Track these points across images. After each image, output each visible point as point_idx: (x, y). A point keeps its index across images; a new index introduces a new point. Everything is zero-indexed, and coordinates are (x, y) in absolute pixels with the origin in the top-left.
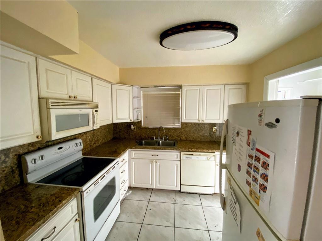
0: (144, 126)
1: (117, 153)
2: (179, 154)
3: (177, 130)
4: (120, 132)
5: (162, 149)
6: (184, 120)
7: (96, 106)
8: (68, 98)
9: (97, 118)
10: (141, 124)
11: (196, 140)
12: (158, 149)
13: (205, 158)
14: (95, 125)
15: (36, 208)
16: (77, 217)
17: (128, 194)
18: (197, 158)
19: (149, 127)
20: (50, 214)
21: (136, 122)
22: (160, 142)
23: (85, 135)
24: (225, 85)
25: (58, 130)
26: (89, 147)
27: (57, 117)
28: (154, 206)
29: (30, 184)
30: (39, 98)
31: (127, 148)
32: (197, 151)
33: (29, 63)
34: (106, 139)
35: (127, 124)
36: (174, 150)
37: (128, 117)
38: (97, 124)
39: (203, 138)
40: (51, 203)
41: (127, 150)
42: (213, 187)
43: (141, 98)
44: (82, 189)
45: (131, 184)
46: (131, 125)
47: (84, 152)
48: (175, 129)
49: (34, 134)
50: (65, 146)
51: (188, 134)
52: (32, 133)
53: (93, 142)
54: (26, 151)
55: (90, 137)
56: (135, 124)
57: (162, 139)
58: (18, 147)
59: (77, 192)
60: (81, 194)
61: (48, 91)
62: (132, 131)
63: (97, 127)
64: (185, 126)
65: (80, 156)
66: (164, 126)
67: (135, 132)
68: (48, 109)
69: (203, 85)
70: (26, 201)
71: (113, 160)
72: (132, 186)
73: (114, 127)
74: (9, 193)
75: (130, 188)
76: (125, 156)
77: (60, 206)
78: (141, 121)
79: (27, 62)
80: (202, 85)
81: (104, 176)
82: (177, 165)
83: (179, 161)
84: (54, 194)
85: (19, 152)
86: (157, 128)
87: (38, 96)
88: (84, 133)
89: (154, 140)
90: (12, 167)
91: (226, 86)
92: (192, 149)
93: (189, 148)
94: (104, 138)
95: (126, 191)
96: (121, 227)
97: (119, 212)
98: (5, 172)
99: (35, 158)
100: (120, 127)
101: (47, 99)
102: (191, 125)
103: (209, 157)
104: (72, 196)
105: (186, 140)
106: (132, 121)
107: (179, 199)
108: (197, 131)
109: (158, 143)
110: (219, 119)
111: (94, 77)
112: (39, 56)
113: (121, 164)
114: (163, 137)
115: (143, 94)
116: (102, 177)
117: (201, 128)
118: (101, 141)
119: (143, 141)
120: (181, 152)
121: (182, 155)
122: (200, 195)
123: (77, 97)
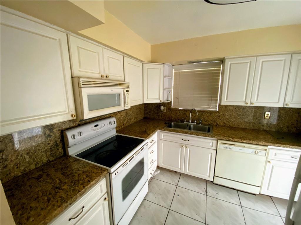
0: (174, 108)
1: (147, 134)
2: (215, 142)
3: (213, 114)
4: (150, 112)
5: (195, 135)
6: (224, 102)
7: (127, 86)
8: (100, 77)
9: (128, 98)
10: (171, 104)
11: (238, 127)
12: (190, 134)
13: (251, 151)
14: (126, 105)
15: (68, 186)
16: (106, 196)
17: (156, 173)
18: (240, 149)
19: (179, 109)
20: (78, 195)
21: (166, 103)
22: (192, 125)
23: (119, 114)
24: (292, 54)
25: (90, 110)
26: (122, 125)
27: (89, 97)
28: (182, 192)
29: (70, 157)
30: (72, 77)
31: (156, 130)
32: (241, 141)
33: (60, 40)
34: (138, 118)
35: (157, 105)
36: (208, 137)
37: (157, 97)
38: (128, 104)
39: (248, 125)
40: (81, 182)
41: (156, 131)
42: (259, 187)
43: (172, 77)
44: (110, 170)
45: (160, 164)
46: (160, 106)
47: (118, 130)
48: (211, 113)
49: (69, 113)
50: (101, 123)
51: (228, 119)
52: (67, 112)
53: (126, 121)
54: (68, 127)
55: (123, 116)
56: (165, 105)
57: (194, 122)
58: (61, 123)
59: (105, 173)
60: (110, 176)
61: (80, 70)
62: (162, 112)
63: (128, 107)
64: (224, 109)
65: (114, 133)
66: (197, 109)
67: (164, 113)
68: (80, 88)
69: (257, 56)
70: (62, 175)
71: (143, 141)
72: (160, 166)
73: (145, 108)
74: (52, 164)
75: (158, 167)
76: (154, 137)
77: (88, 187)
78: (171, 102)
79: (57, 39)
80: (255, 56)
81: (133, 158)
82: (212, 154)
83: (216, 150)
84: (86, 172)
85: (62, 128)
86: (188, 110)
87: (71, 76)
88: (118, 112)
89: (185, 123)
90: (56, 141)
91: (294, 55)
92: (234, 139)
93: (229, 137)
94: (136, 118)
95: (154, 171)
96: (148, 207)
97: (147, 191)
98: (50, 145)
99: (74, 134)
100: (150, 107)
101: (79, 78)
102: (232, 108)
103: (258, 151)
104: (100, 177)
105: (223, 126)
106: (162, 102)
107: (211, 191)
108: (241, 116)
109: (189, 126)
110: (278, 102)
111: (126, 56)
112: (70, 32)
113: (149, 145)
114: (195, 120)
115: (175, 72)
116: (131, 159)
117: (247, 113)
118: (133, 120)
119: (173, 123)
120: (219, 141)
121: (219, 144)
122: (238, 191)
123: (108, 77)
